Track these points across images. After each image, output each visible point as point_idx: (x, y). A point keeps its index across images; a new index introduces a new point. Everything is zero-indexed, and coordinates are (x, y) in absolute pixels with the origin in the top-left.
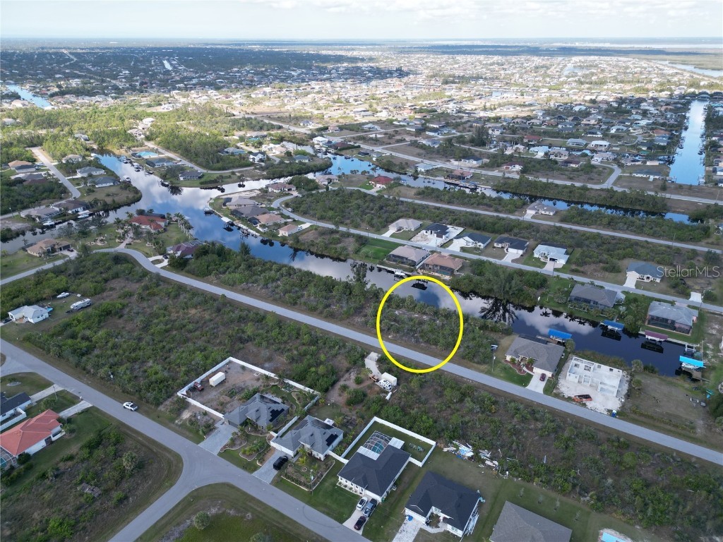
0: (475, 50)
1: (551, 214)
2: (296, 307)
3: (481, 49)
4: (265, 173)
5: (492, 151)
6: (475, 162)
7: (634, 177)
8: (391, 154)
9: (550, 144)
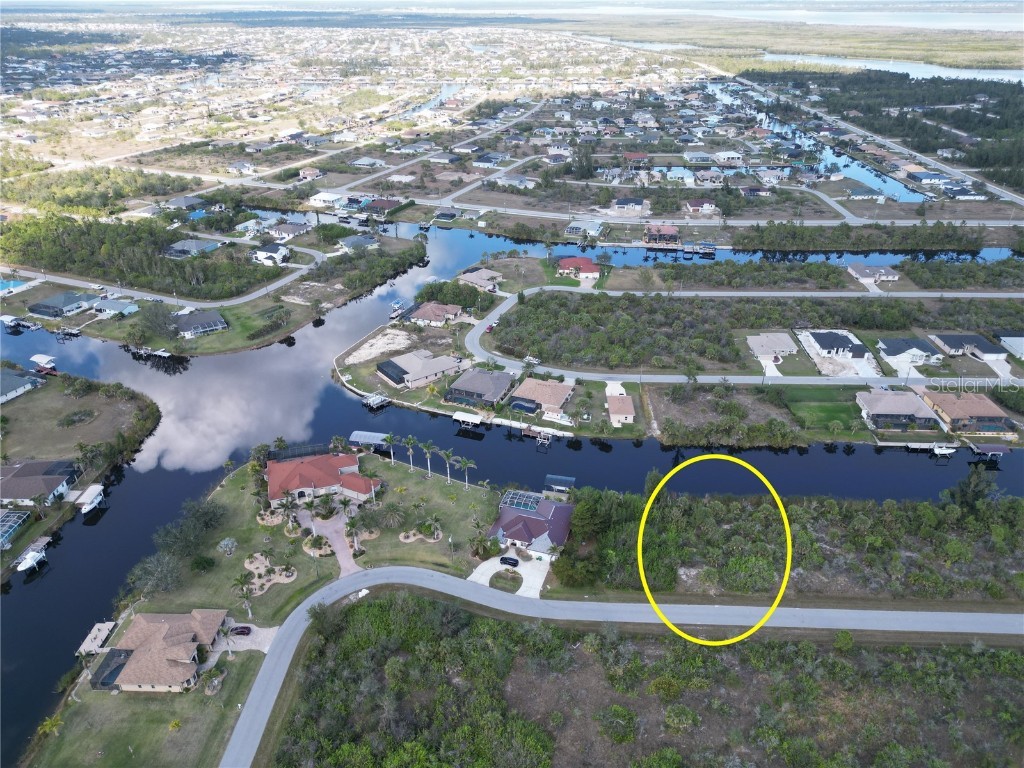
0: (291, 19)
1: (896, 278)
2: (957, 596)
3: (301, 18)
4: (339, 286)
5: (616, 183)
6: (638, 208)
7: (854, 201)
8: (495, 211)
9: (669, 163)
